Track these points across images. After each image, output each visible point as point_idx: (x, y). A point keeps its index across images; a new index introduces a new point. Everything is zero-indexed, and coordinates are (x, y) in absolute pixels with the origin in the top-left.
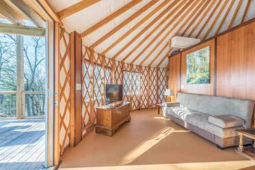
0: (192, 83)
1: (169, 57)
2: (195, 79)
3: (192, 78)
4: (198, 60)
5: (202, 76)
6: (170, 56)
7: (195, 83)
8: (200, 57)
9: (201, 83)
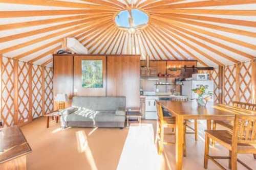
0: (88, 87)
1: (54, 55)
2: (91, 83)
3: (88, 83)
4: (94, 69)
5: (98, 82)
6: (56, 55)
7: (91, 87)
8: (96, 66)
9: (96, 87)
